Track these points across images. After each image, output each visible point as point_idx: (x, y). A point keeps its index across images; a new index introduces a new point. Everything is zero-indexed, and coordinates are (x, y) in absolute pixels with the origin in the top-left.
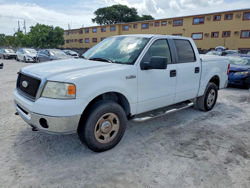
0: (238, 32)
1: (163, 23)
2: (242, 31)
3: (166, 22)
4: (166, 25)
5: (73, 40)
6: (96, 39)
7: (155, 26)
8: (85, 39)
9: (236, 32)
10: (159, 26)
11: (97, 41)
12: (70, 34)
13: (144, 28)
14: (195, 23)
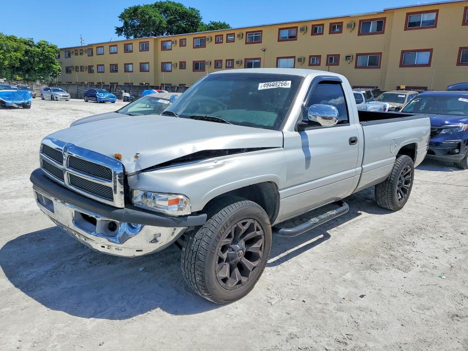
0: (350, 56)
1: (229, 37)
2: (358, 55)
3: (234, 36)
4: (233, 41)
5: (78, 67)
6: (116, 65)
7: (216, 43)
8: (98, 65)
9: (348, 57)
10: (222, 42)
11: (117, 70)
12: (71, 55)
13: (197, 47)
14: (282, 37)
